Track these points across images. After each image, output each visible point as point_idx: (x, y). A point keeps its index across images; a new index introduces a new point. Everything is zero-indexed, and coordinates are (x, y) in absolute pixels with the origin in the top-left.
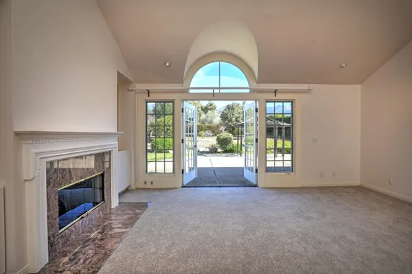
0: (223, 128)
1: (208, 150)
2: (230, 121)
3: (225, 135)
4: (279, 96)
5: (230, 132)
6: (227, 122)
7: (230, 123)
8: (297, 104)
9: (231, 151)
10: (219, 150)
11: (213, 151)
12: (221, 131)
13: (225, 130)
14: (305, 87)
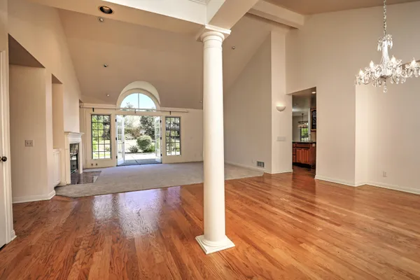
0: (143, 132)
1: (129, 151)
2: (150, 124)
3: (145, 137)
4: (173, 115)
5: (150, 135)
6: (147, 125)
7: (150, 127)
8: (182, 119)
9: (150, 151)
10: (140, 151)
11: (134, 151)
12: (141, 135)
13: (145, 133)
14: (185, 110)
